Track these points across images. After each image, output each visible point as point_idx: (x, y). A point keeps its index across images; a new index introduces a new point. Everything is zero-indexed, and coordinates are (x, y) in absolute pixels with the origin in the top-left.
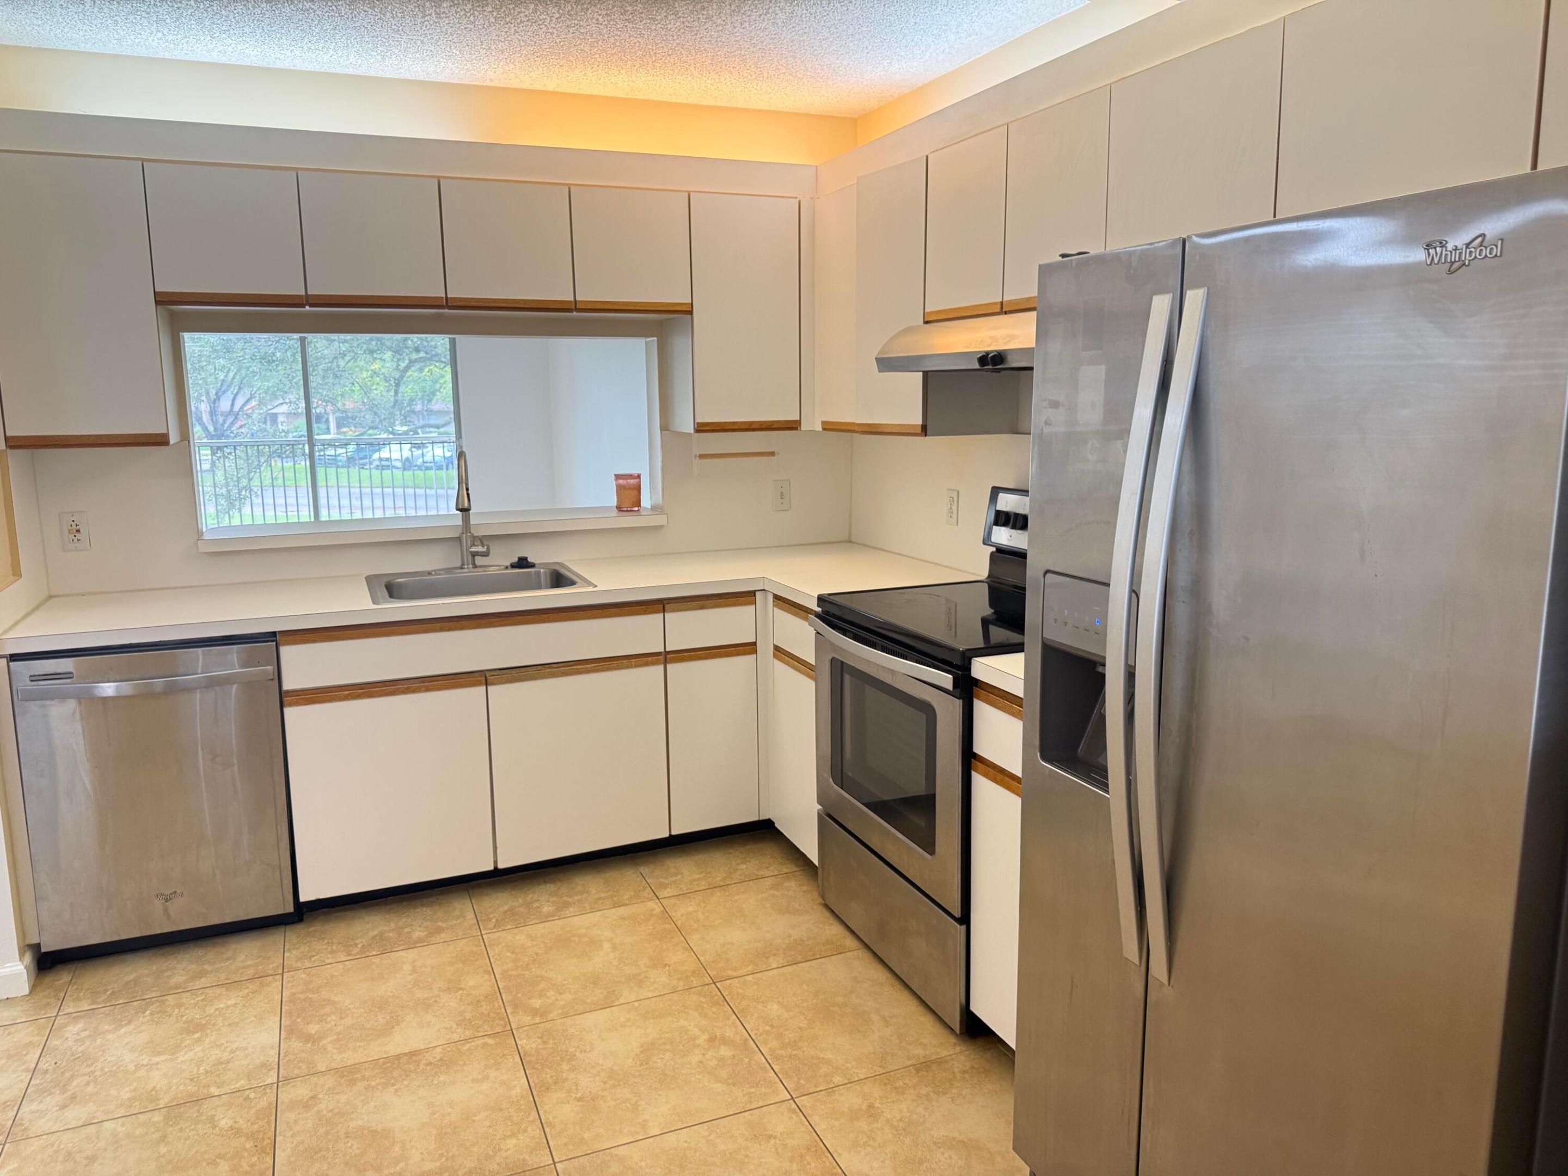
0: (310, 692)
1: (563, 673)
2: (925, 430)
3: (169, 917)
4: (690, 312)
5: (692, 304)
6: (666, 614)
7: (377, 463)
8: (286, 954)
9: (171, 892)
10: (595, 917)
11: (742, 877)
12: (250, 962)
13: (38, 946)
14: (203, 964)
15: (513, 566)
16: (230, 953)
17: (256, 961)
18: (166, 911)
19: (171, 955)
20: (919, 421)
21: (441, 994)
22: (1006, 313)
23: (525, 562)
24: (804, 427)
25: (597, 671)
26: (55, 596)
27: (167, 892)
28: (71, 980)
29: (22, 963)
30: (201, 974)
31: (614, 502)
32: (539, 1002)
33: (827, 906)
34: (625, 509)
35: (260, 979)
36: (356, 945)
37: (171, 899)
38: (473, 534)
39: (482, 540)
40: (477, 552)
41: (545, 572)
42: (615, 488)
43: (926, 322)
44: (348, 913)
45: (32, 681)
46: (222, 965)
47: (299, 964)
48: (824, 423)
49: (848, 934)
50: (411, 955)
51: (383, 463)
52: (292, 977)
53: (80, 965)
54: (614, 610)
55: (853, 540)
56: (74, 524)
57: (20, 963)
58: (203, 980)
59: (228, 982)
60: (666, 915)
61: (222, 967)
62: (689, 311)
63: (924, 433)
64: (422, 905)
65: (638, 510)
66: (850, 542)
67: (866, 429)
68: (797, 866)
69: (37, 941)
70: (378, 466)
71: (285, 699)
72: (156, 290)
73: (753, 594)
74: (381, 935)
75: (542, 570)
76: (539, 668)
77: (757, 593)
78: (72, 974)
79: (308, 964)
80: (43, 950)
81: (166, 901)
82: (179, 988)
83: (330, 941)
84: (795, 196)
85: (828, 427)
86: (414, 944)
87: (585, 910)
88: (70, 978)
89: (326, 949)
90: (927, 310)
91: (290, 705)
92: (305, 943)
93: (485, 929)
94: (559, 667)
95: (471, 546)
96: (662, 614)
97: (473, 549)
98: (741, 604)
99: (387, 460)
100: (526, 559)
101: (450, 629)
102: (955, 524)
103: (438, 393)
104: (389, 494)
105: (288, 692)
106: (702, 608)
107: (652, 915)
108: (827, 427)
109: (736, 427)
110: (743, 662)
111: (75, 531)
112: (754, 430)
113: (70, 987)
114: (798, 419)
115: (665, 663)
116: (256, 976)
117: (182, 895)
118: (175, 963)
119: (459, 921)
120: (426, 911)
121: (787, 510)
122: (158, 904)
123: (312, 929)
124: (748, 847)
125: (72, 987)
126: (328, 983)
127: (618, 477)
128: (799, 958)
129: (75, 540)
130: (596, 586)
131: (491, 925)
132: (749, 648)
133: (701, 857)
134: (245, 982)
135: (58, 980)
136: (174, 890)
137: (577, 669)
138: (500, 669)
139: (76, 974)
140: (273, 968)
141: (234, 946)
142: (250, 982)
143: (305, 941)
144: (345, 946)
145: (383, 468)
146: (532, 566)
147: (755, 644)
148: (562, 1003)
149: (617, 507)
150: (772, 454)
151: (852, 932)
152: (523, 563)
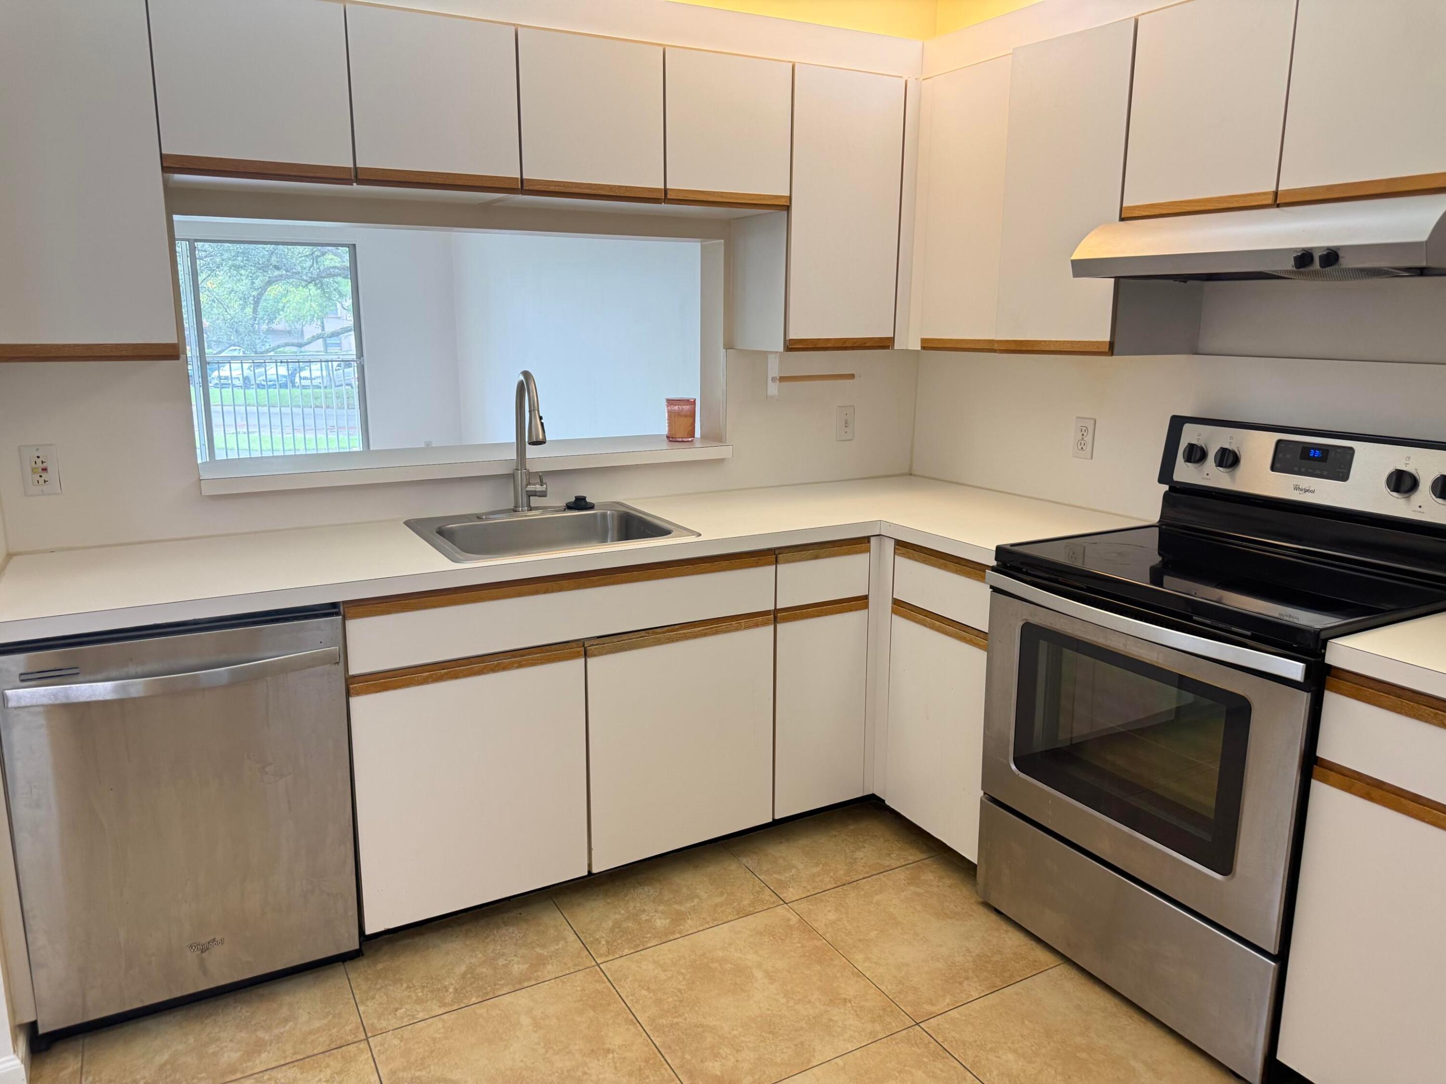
0: (381, 675)
1: (669, 639)
2: (1111, 349)
3: (205, 972)
4: (787, 208)
5: (790, 198)
6: (778, 565)
7: (216, 381)
8: (361, 1008)
9: (208, 941)
10: (723, 932)
11: (867, 869)
12: (316, 1024)
13: (33, 1025)
14: (256, 1030)
15: (569, 507)
16: (285, 1011)
17: (325, 1021)
18: (202, 964)
19: (207, 1018)
20: (1107, 338)
21: (588, 1060)
22: (1278, 206)
23: (583, 503)
24: (897, 346)
25: (705, 635)
26: (16, 554)
27: (204, 941)
28: (82, 1067)
29: (17, 1055)
30: (259, 1047)
31: (665, 431)
32: (717, 1065)
33: (987, 905)
34: (680, 440)
35: (340, 1050)
36: (446, 989)
37: (207, 949)
38: (528, 471)
39: (541, 477)
40: (536, 491)
41: (613, 515)
42: (666, 415)
43: (1122, 219)
44: (417, 939)
45: (23, 681)
46: (282, 1030)
47: (384, 1024)
48: (923, 341)
49: (1032, 944)
50: (521, 1000)
51: (222, 381)
52: (382, 1044)
53: (87, 1040)
54: (725, 563)
55: (914, 473)
56: (39, 461)
57: (13, 1056)
58: (264, 1055)
59: (299, 1057)
60: (806, 927)
61: (282, 1033)
62: (784, 206)
63: (1110, 352)
64: (506, 924)
65: (692, 441)
66: (911, 475)
67: (1013, 347)
68: (923, 852)
69: (32, 1019)
70: (217, 384)
71: (351, 686)
72: (163, 152)
73: (867, 540)
74: (471, 969)
75: (609, 512)
76: (643, 633)
77: (872, 539)
78: (80, 1058)
79: (395, 1023)
80: (41, 1031)
81: (202, 952)
82: (234, 1072)
83: (411, 985)
84: (900, 75)
85: (928, 345)
86: (520, 982)
87: (708, 923)
88: (80, 1065)
89: (409, 997)
90: (1124, 205)
91: (358, 694)
92: (379, 989)
93: (601, 956)
94: (664, 633)
95: (527, 485)
96: (774, 566)
97: (531, 488)
98: (856, 553)
99: (226, 378)
100: (584, 499)
101: (546, 591)
102: (1089, 457)
103: (281, 313)
104: (287, 414)
105: (354, 677)
106: (816, 557)
107: (791, 928)
108: (925, 345)
109: (829, 345)
110: (853, 619)
111: (40, 470)
112: (846, 348)
113: (83, 1080)
114: (892, 336)
115: (776, 621)
116: (333, 1046)
117: (222, 941)
118: (217, 1030)
119: (560, 946)
120: (513, 932)
121: (850, 440)
122: (192, 957)
123: (380, 966)
124: (851, 827)
125: (86, 1079)
126: (432, 1052)
127: (670, 402)
128: (999, 983)
129: (41, 480)
130: (700, 535)
131: (604, 950)
132: (860, 602)
133: (804, 842)
134: (321, 1056)
135: (63, 1069)
136: (212, 938)
137: (684, 633)
138: (598, 637)
139: (86, 1057)
140: (351, 1030)
141: (287, 999)
142: (329, 1056)
143: (378, 986)
144: (432, 991)
145: (222, 386)
146: (591, 507)
147: (866, 597)
148: (746, 1066)
149: (668, 437)
150: (852, 376)
151: (1038, 940)
152: (580, 503)
